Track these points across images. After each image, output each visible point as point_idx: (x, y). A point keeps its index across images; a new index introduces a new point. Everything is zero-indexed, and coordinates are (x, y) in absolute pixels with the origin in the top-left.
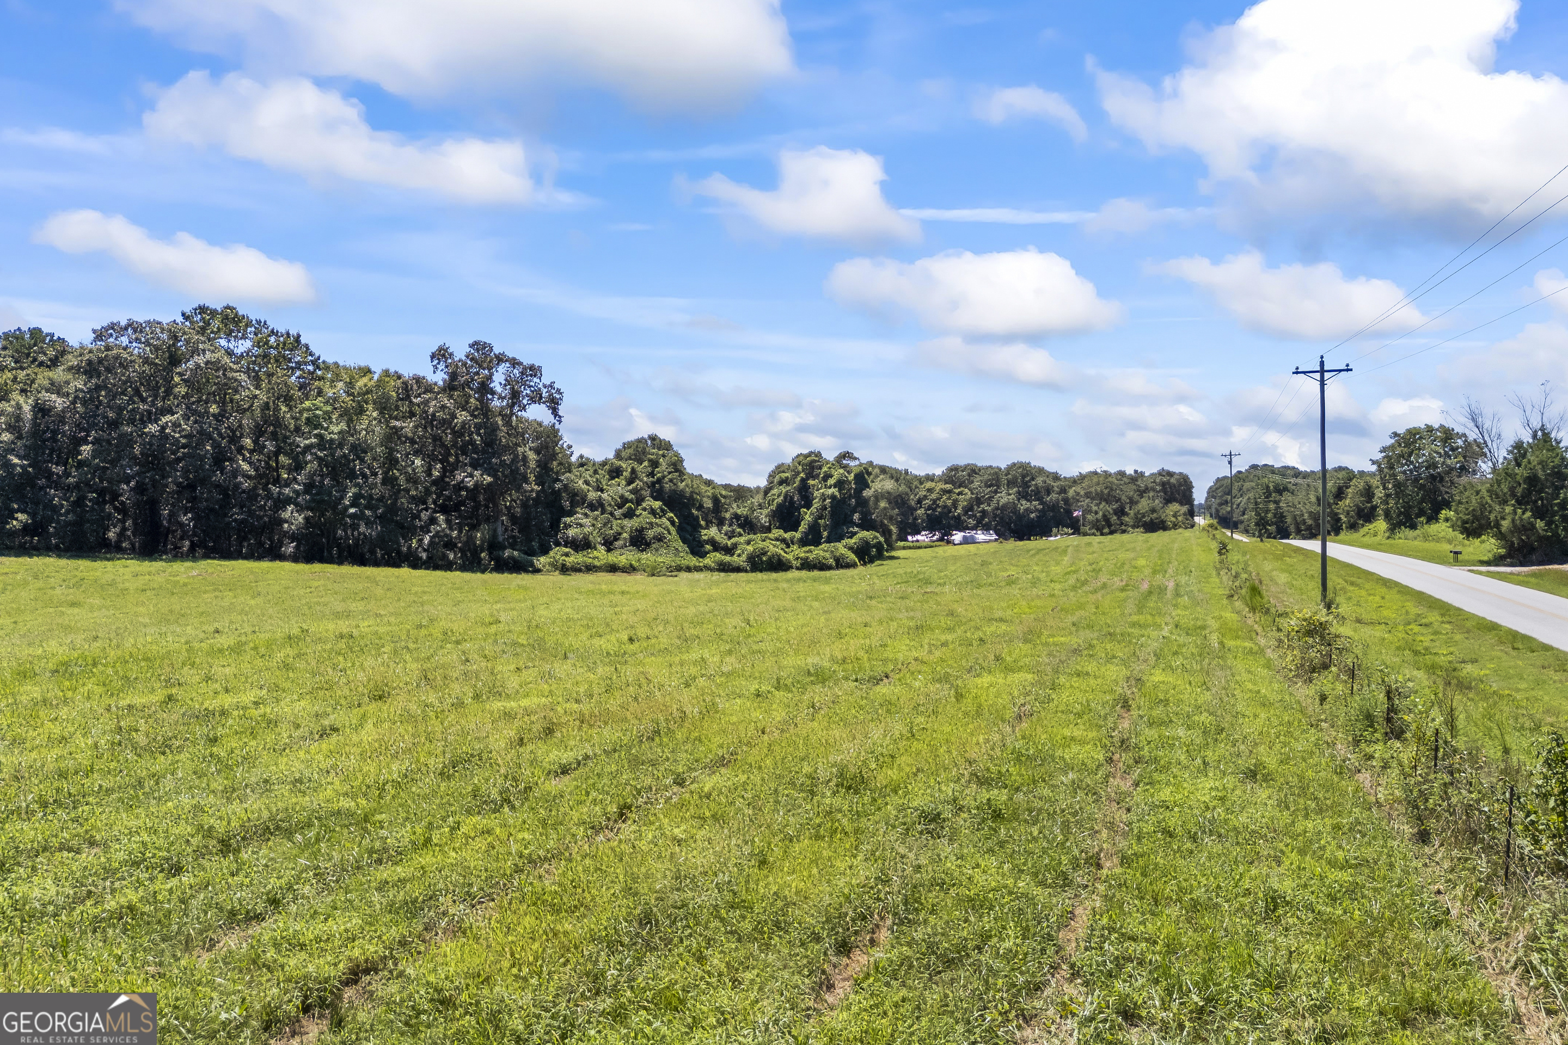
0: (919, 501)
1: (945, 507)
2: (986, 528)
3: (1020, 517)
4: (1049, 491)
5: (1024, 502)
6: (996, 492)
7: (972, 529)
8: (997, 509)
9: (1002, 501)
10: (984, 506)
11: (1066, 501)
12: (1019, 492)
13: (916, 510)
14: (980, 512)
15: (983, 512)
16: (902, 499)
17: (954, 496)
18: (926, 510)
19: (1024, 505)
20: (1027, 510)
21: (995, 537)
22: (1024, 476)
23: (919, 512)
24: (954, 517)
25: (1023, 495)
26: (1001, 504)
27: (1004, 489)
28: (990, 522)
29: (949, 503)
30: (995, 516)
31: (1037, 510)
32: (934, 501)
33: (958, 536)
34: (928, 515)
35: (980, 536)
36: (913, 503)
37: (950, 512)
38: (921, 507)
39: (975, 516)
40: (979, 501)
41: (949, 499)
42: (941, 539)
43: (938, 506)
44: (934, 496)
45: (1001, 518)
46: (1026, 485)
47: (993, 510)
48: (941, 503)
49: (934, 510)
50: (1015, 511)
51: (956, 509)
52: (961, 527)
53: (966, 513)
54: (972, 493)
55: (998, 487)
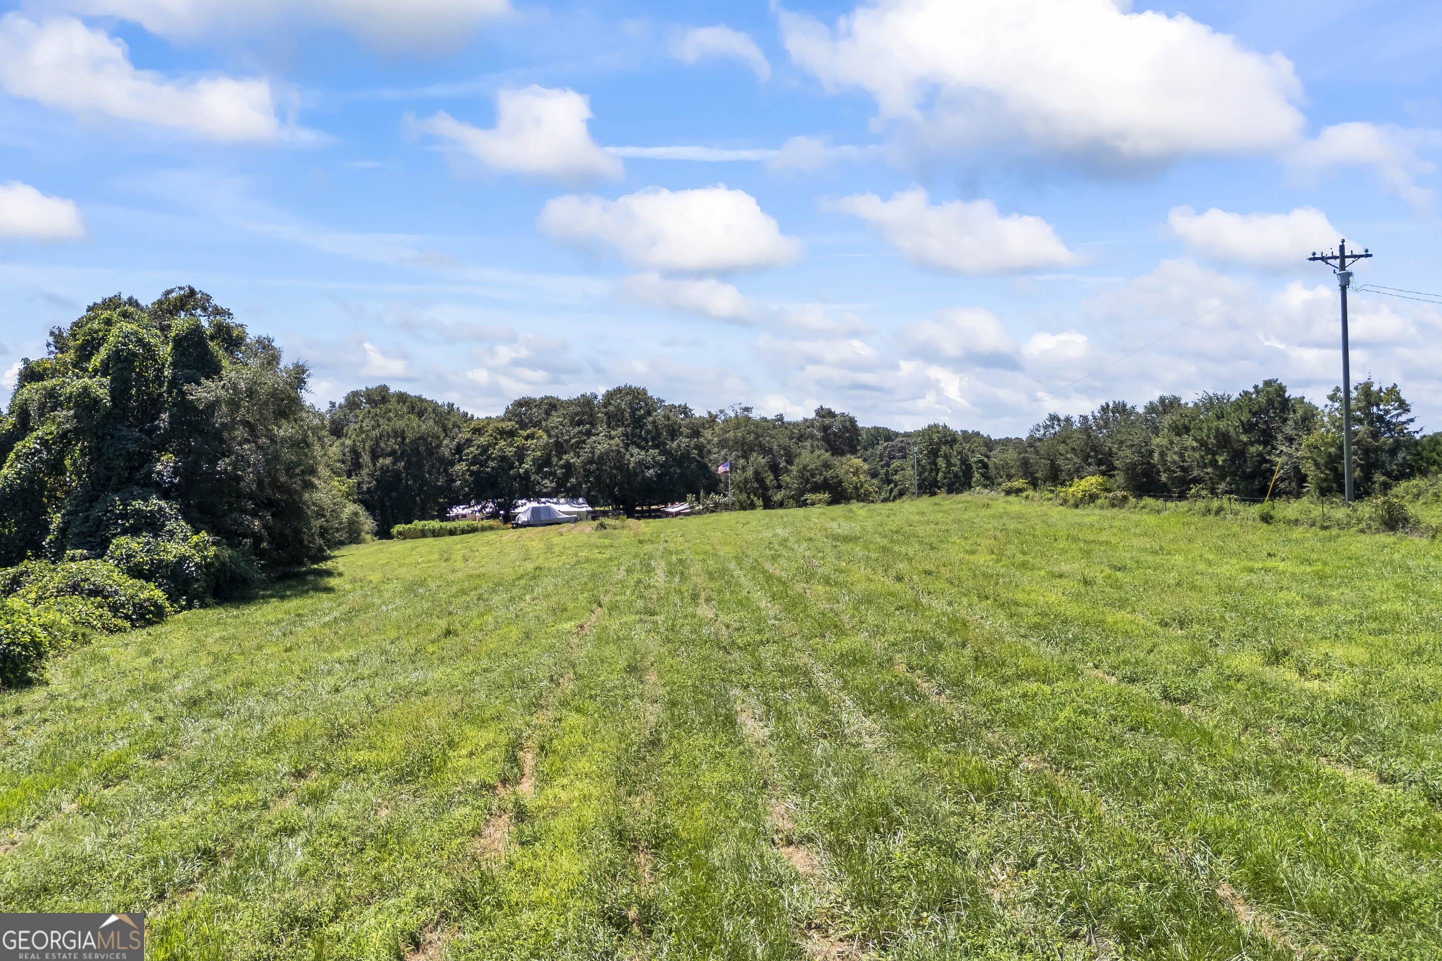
0: (459, 449)
1: (503, 459)
2: (572, 495)
3: (630, 475)
4: (674, 433)
5: (635, 451)
6: (589, 434)
7: (549, 495)
8: (591, 461)
9: (601, 448)
10: (570, 458)
11: (700, 448)
12: (625, 435)
13: (452, 464)
14: (562, 467)
15: (568, 466)
16: (427, 444)
17: (519, 441)
18: (469, 465)
19: (635, 456)
20: (640, 463)
21: (586, 508)
22: (634, 410)
23: (457, 467)
24: (519, 475)
25: (631, 440)
26: (597, 452)
27: (602, 428)
28: (580, 484)
29: (510, 451)
30: (588, 473)
31: (656, 464)
32: (484, 449)
33: (524, 509)
34: (472, 473)
35: (562, 507)
36: (447, 453)
37: (512, 467)
38: (461, 460)
39: (554, 474)
40: (560, 448)
41: (511, 445)
42: (494, 516)
43: (489, 458)
44: (483, 440)
45: (598, 478)
46: (638, 422)
47: (584, 464)
48: (495, 452)
49: (484, 464)
50: (621, 466)
51: (521, 462)
52: (529, 491)
53: (539, 469)
54: (549, 436)
55: (593, 425)
